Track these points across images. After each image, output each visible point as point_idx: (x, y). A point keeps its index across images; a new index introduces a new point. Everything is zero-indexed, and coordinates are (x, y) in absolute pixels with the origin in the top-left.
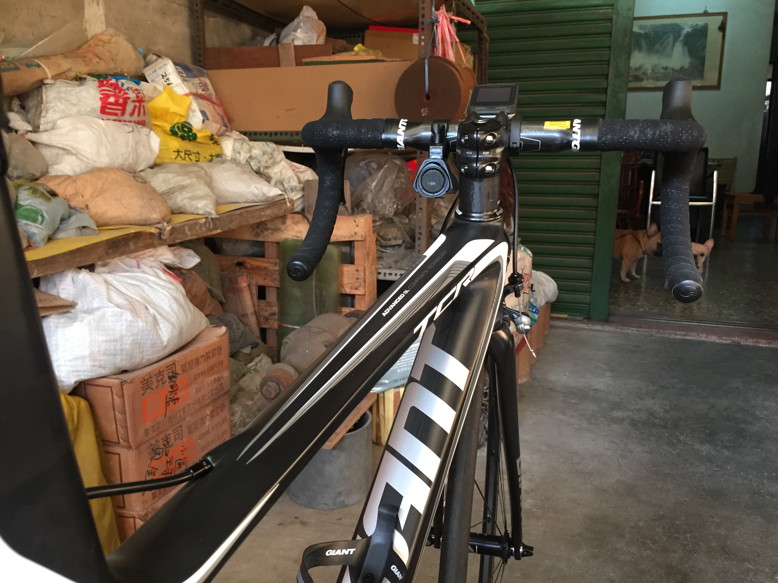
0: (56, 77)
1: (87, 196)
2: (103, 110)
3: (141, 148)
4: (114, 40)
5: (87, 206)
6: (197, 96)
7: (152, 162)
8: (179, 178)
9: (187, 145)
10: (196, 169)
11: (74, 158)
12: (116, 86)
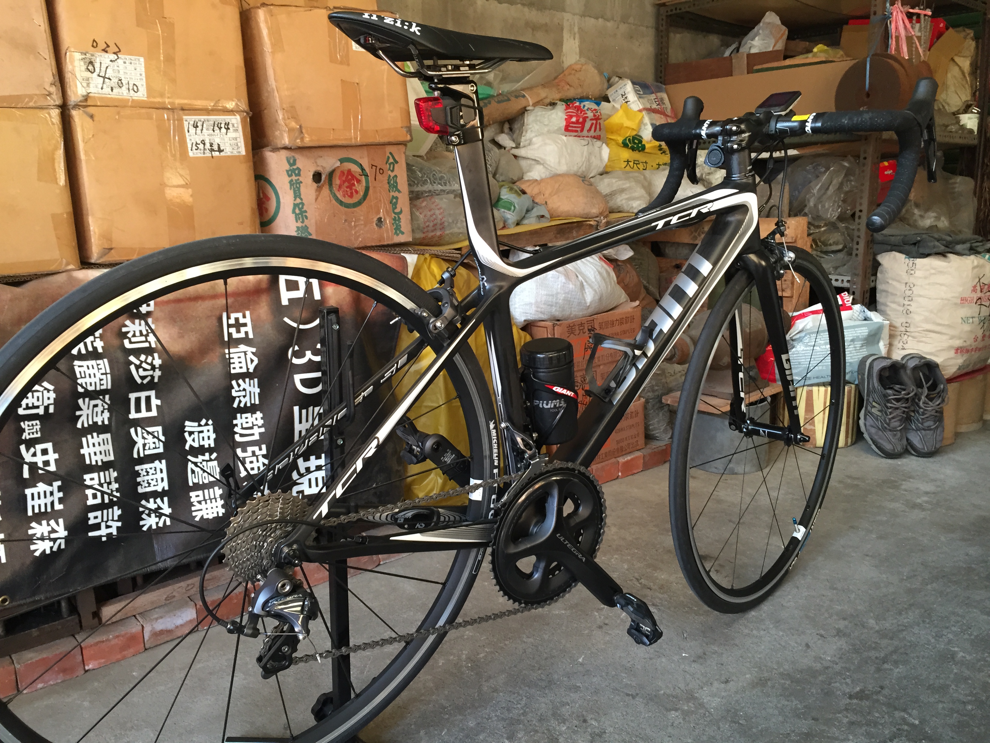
0: (535, 105)
1: (547, 195)
2: (567, 129)
3: (593, 158)
4: (584, 67)
5: (546, 202)
6: (650, 110)
7: (601, 170)
8: (620, 182)
9: (636, 155)
10: (636, 174)
11: (542, 166)
12: (578, 108)
